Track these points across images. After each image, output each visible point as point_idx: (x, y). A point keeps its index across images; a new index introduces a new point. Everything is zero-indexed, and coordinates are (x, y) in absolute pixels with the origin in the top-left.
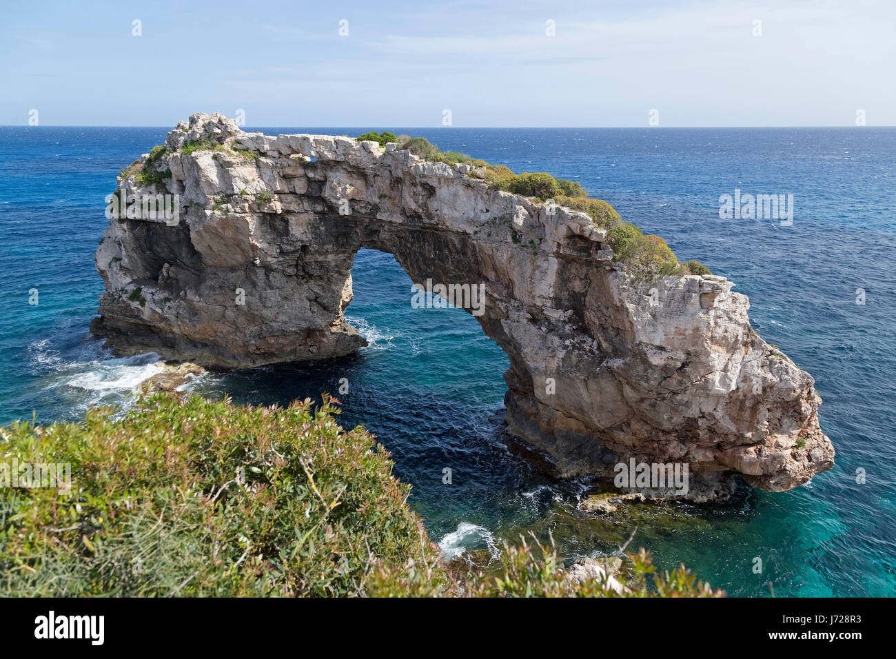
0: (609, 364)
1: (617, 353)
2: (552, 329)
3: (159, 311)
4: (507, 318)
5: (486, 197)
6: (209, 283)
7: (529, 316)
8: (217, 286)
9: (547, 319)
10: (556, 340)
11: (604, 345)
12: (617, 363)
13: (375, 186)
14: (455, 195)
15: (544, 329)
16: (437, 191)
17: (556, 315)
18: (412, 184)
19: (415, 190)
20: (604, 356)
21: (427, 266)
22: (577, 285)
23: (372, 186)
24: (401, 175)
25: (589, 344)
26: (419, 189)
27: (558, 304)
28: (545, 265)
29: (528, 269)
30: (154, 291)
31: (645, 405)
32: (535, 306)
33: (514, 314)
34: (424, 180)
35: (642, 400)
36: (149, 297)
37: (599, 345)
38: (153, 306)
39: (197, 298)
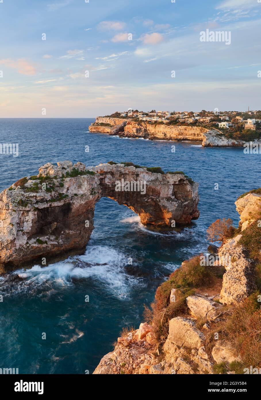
0: (185, 204)
1: (186, 201)
2: (173, 201)
3: (56, 243)
4: (160, 201)
5: (150, 175)
6: (72, 224)
7: (167, 200)
8: (77, 223)
9: (171, 199)
10: (175, 203)
11: (182, 201)
12: (186, 203)
13: (115, 177)
14: (144, 176)
15: (171, 201)
16: (140, 175)
17: (173, 197)
18: (132, 175)
19: (133, 176)
20: (183, 202)
21: (128, 196)
22: (176, 190)
23: (114, 177)
24: (128, 173)
25: (180, 201)
26: (135, 175)
27: (173, 195)
28: (171, 187)
29: (167, 189)
30: (48, 237)
31: (189, 210)
32: (168, 197)
33: (162, 201)
34: (137, 173)
35: (188, 209)
36: (47, 240)
37: (181, 201)
38: (52, 243)
39: (71, 231)
